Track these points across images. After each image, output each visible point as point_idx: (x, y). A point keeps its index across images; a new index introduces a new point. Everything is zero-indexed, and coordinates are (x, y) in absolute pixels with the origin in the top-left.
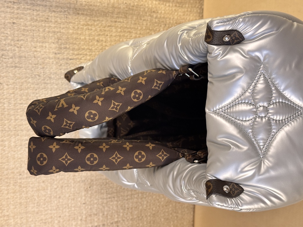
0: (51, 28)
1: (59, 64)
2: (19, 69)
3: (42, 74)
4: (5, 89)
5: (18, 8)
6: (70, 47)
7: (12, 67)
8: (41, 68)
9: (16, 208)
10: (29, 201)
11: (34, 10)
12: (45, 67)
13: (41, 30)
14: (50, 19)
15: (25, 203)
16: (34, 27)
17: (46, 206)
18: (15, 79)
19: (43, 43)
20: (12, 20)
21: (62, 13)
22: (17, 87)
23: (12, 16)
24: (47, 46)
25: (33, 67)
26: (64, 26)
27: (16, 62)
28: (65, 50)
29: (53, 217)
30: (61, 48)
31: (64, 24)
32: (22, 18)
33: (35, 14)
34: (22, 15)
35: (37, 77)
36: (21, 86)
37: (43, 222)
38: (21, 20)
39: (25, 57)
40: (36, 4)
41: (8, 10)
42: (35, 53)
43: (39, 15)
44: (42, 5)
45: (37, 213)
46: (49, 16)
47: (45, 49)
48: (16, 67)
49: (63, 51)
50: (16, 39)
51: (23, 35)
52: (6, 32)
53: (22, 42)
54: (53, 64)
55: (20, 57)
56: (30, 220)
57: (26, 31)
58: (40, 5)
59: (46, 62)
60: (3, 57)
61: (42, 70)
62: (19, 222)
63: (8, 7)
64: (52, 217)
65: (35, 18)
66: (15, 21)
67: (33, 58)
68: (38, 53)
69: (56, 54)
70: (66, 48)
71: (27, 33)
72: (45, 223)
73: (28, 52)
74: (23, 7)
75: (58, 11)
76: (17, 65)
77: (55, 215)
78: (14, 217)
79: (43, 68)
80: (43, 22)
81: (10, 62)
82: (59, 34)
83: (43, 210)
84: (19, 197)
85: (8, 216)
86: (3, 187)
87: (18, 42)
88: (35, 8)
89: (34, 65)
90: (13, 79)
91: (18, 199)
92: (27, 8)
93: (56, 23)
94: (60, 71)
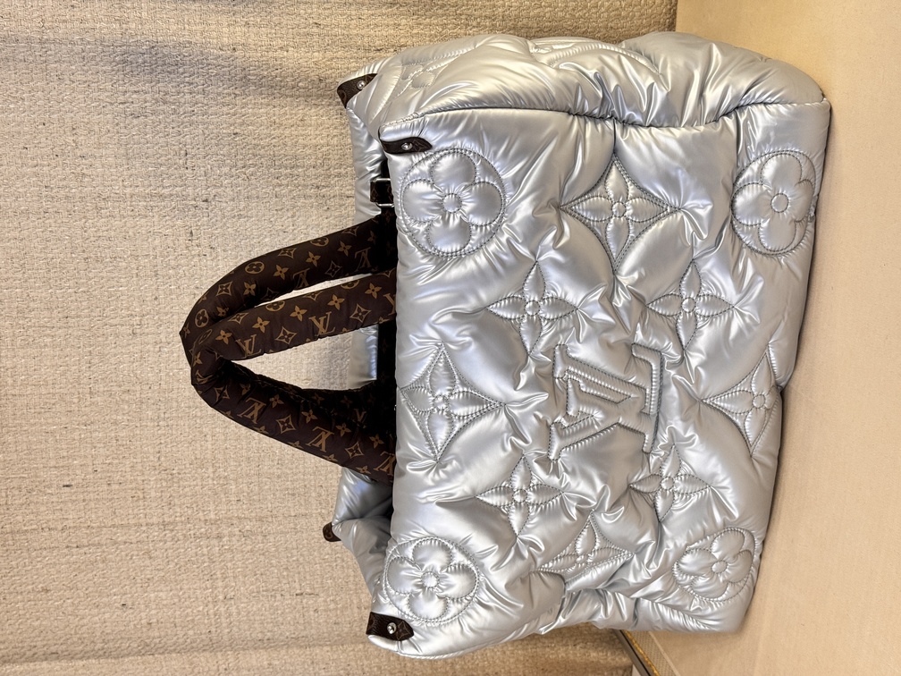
0: (309, 138)
1: (326, 208)
2: (246, 219)
3: (291, 228)
4: (220, 258)
5: (245, 105)
6: (347, 173)
7: (234, 217)
8: (288, 217)
9: (240, 465)
10: (264, 456)
11: (274, 107)
12: (298, 214)
13: (289, 144)
14: (308, 122)
15: (257, 459)
16: (274, 138)
17: (294, 466)
18: (239, 240)
19: (291, 168)
20: (232, 128)
21: (331, 107)
22: (242, 253)
23: (231, 121)
24: (302, 174)
25: (273, 215)
26: (335, 132)
27: (241, 208)
28: (336, 179)
29: (308, 486)
30: (329, 177)
31: (335, 128)
32: (252, 124)
33: (277, 113)
34: (252, 118)
35: (281, 233)
36: (250, 251)
37: (288, 494)
38: (250, 127)
39: (258, 197)
40: (278, 95)
41: (225, 109)
42: (277, 189)
43: (285, 114)
44: (292, 96)
45: (279, 477)
46: (305, 115)
47: (296, 179)
48: (240, 216)
49: (332, 182)
50: (240, 164)
51: (255, 155)
52: (222, 152)
53: (251, 169)
54: (312, 207)
55: (248, 198)
56: (266, 487)
57: (260, 147)
58: (287, 96)
59: (299, 204)
60: (217, 198)
61: (290, 220)
62: (246, 489)
63: (224, 104)
64: (305, 486)
65: (277, 121)
66: (237, 131)
67: (274, 199)
68: (282, 187)
69: (318, 187)
70: (339, 175)
71: (262, 152)
72: (293, 495)
73: (263, 188)
74: (253, 102)
75: (323, 103)
76: (242, 213)
77: (313, 482)
78: (236, 480)
79: (293, 216)
80: (293, 128)
81: (229, 209)
82: (324, 149)
83: (289, 472)
84: (245, 447)
85: (225, 477)
86: (217, 430)
87: (243, 170)
88: (276, 102)
89: (275, 212)
90: (235, 240)
91: (244, 451)
92: (262, 104)
93: (321, 128)
94: (326, 221)
